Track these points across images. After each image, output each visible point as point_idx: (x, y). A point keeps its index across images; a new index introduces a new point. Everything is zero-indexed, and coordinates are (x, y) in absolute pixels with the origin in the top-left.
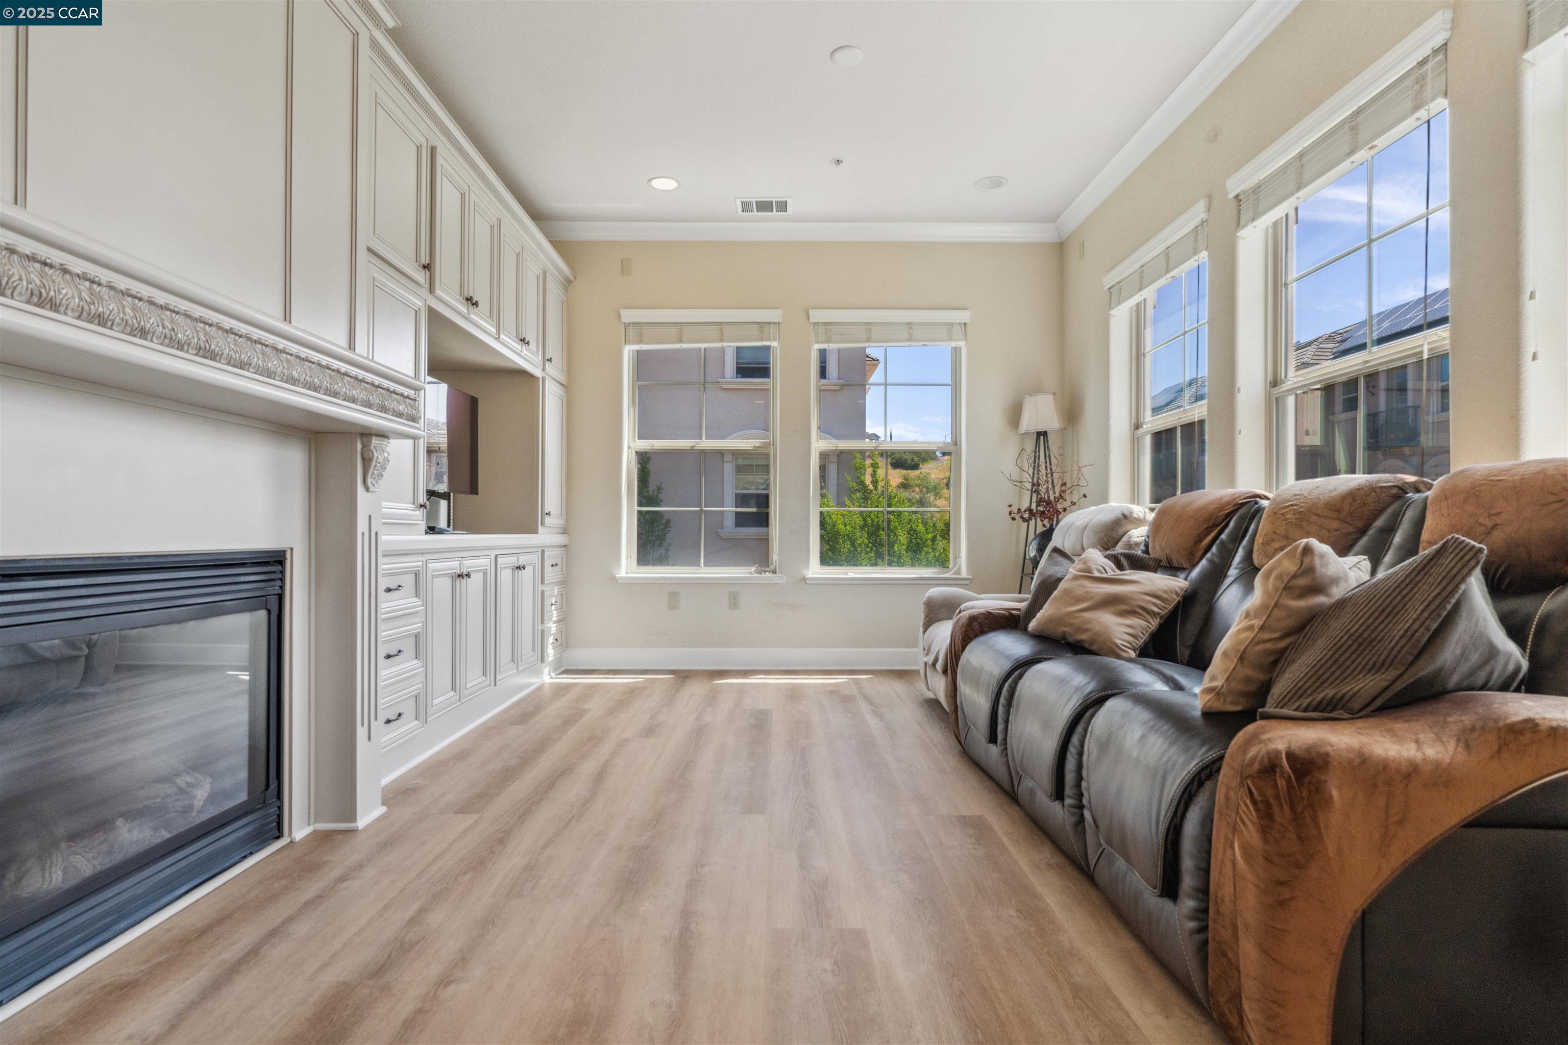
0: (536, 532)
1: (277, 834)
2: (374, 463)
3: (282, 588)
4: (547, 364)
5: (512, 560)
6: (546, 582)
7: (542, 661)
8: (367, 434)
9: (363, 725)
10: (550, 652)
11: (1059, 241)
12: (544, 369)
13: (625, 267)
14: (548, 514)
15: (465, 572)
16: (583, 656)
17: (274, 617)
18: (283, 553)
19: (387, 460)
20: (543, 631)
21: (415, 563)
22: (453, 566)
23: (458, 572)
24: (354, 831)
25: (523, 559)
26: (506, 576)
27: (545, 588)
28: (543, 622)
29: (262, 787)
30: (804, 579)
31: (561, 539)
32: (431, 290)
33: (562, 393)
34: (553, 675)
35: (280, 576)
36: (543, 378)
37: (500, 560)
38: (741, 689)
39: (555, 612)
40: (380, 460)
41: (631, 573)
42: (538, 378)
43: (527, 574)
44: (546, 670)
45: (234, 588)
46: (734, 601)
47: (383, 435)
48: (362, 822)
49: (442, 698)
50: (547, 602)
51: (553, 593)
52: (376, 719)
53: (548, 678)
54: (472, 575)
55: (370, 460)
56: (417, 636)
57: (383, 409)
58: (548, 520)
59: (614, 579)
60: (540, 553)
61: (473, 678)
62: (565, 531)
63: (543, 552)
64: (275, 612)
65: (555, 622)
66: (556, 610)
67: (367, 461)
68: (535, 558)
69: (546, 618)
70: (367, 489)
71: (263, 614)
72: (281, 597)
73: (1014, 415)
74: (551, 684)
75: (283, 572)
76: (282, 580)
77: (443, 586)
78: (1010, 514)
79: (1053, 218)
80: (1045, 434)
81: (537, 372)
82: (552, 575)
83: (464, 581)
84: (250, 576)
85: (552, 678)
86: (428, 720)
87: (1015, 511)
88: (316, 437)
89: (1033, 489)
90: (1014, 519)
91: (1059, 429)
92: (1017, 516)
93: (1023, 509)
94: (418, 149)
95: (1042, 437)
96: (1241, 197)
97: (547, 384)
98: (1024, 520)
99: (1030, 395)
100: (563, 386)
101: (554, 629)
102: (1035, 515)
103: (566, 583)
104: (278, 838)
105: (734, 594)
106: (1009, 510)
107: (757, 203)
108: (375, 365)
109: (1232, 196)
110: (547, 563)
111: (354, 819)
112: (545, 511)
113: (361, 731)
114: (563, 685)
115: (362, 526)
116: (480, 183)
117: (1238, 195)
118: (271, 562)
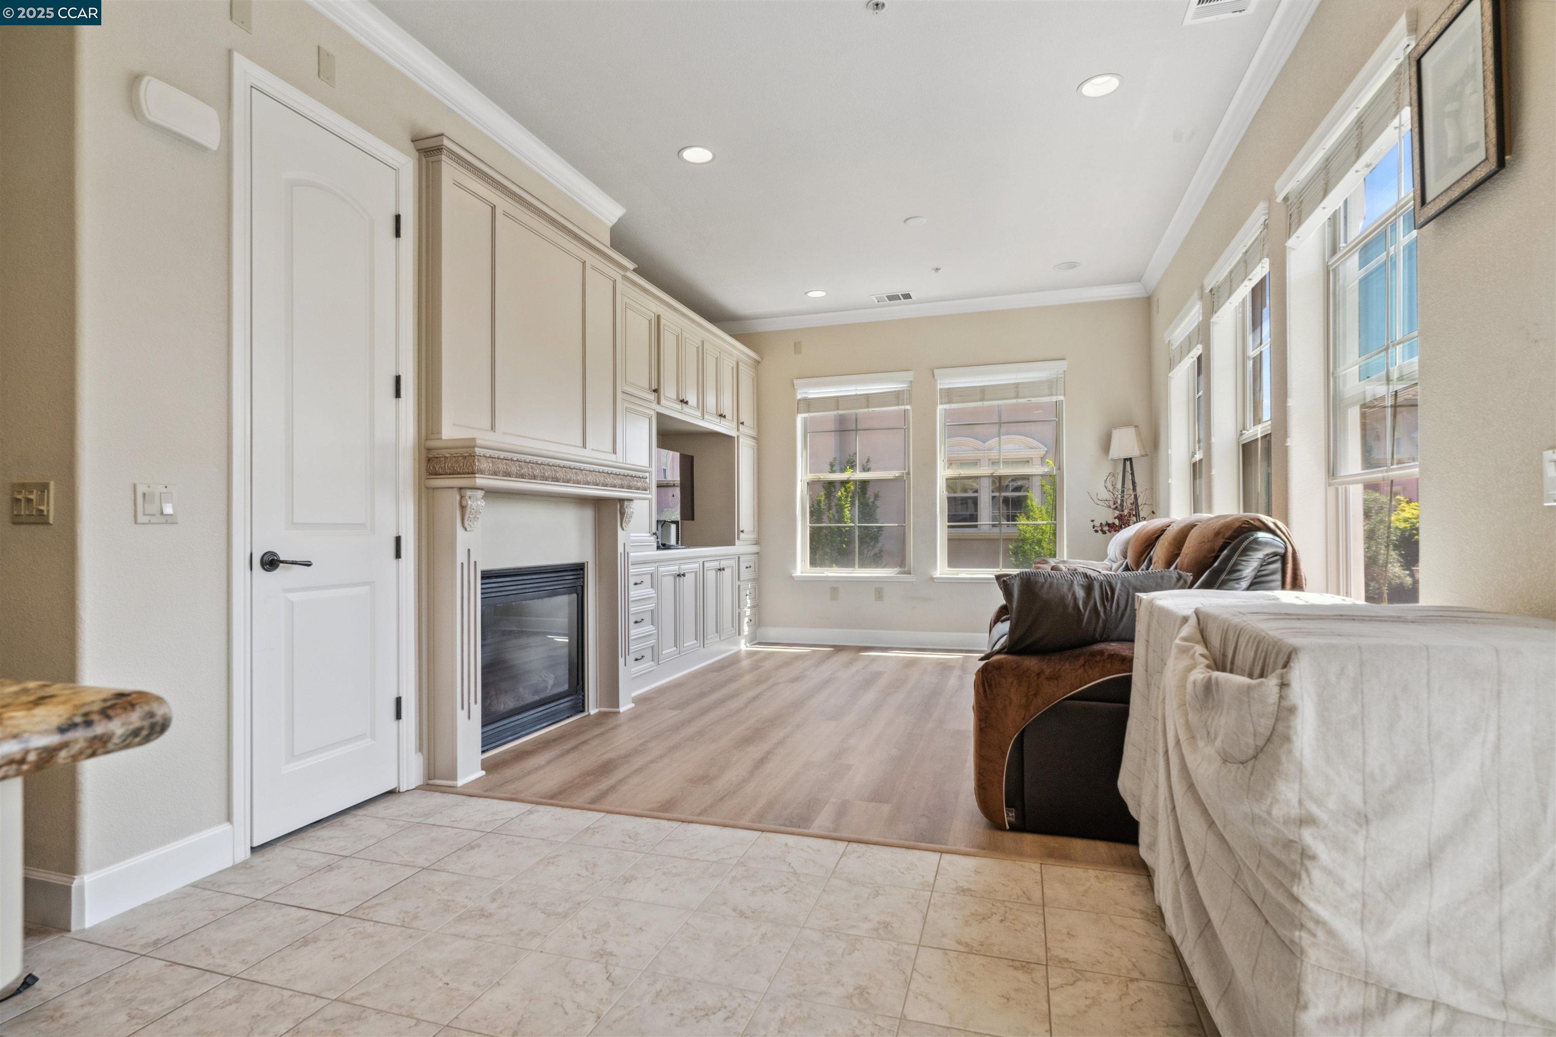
0: (734, 545)
1: (581, 709)
2: (626, 515)
3: (583, 582)
4: (741, 426)
5: (716, 565)
6: (741, 579)
7: (739, 635)
8: (622, 501)
9: (622, 657)
10: (746, 629)
11: (1146, 295)
12: (738, 430)
13: (797, 348)
14: (742, 531)
15: (682, 573)
16: (772, 633)
17: (580, 597)
18: (584, 564)
19: (632, 513)
20: (739, 614)
21: (651, 568)
22: (674, 569)
23: (678, 573)
24: (619, 712)
25: (724, 564)
26: (711, 576)
27: (741, 584)
28: (739, 607)
29: (576, 684)
30: (932, 579)
31: (754, 549)
32: (659, 402)
33: (755, 444)
34: (748, 645)
35: (582, 576)
36: (738, 437)
37: (706, 564)
38: (874, 659)
39: (749, 601)
40: (629, 513)
41: (805, 572)
42: (734, 437)
43: (727, 573)
44: (743, 641)
45: (563, 582)
46: (879, 594)
47: (630, 500)
48: (622, 709)
49: (668, 650)
50: (743, 594)
51: (747, 588)
52: (629, 655)
53: (744, 646)
54: (687, 575)
55: (624, 513)
56: (652, 611)
57: (630, 487)
58: (742, 535)
59: (792, 578)
60: (737, 559)
61: (690, 642)
62: (757, 543)
63: (739, 558)
64: (580, 595)
65: (749, 608)
66: (750, 599)
67: (622, 514)
68: (733, 563)
69: (741, 604)
70: (623, 529)
71: (575, 595)
72: (583, 587)
73: (1106, 445)
74: (746, 651)
75: (583, 574)
76: (583, 578)
77: (668, 582)
78: (1094, 527)
79: (1138, 279)
80: (1130, 459)
81: (733, 433)
82: (746, 574)
83: (682, 579)
84: (569, 576)
85: (747, 647)
86: (660, 663)
87: (1098, 525)
88: (598, 503)
89: (1114, 507)
90: (1096, 531)
91: (1142, 456)
92: (1099, 529)
93: (1104, 523)
94: (650, 321)
95: (1128, 463)
96: (1213, 292)
97: (740, 439)
98: (1104, 532)
99: (1115, 428)
100: (754, 438)
101: (748, 612)
102: (1114, 528)
103: (757, 580)
104: (583, 711)
105: (879, 589)
106: (1092, 524)
107: (887, 296)
108: (626, 463)
109: (1207, 291)
110: (743, 566)
111: (618, 707)
112: (741, 529)
113: (621, 661)
114: (756, 653)
115: (620, 549)
116: (689, 323)
117: (1211, 291)
118: (578, 569)
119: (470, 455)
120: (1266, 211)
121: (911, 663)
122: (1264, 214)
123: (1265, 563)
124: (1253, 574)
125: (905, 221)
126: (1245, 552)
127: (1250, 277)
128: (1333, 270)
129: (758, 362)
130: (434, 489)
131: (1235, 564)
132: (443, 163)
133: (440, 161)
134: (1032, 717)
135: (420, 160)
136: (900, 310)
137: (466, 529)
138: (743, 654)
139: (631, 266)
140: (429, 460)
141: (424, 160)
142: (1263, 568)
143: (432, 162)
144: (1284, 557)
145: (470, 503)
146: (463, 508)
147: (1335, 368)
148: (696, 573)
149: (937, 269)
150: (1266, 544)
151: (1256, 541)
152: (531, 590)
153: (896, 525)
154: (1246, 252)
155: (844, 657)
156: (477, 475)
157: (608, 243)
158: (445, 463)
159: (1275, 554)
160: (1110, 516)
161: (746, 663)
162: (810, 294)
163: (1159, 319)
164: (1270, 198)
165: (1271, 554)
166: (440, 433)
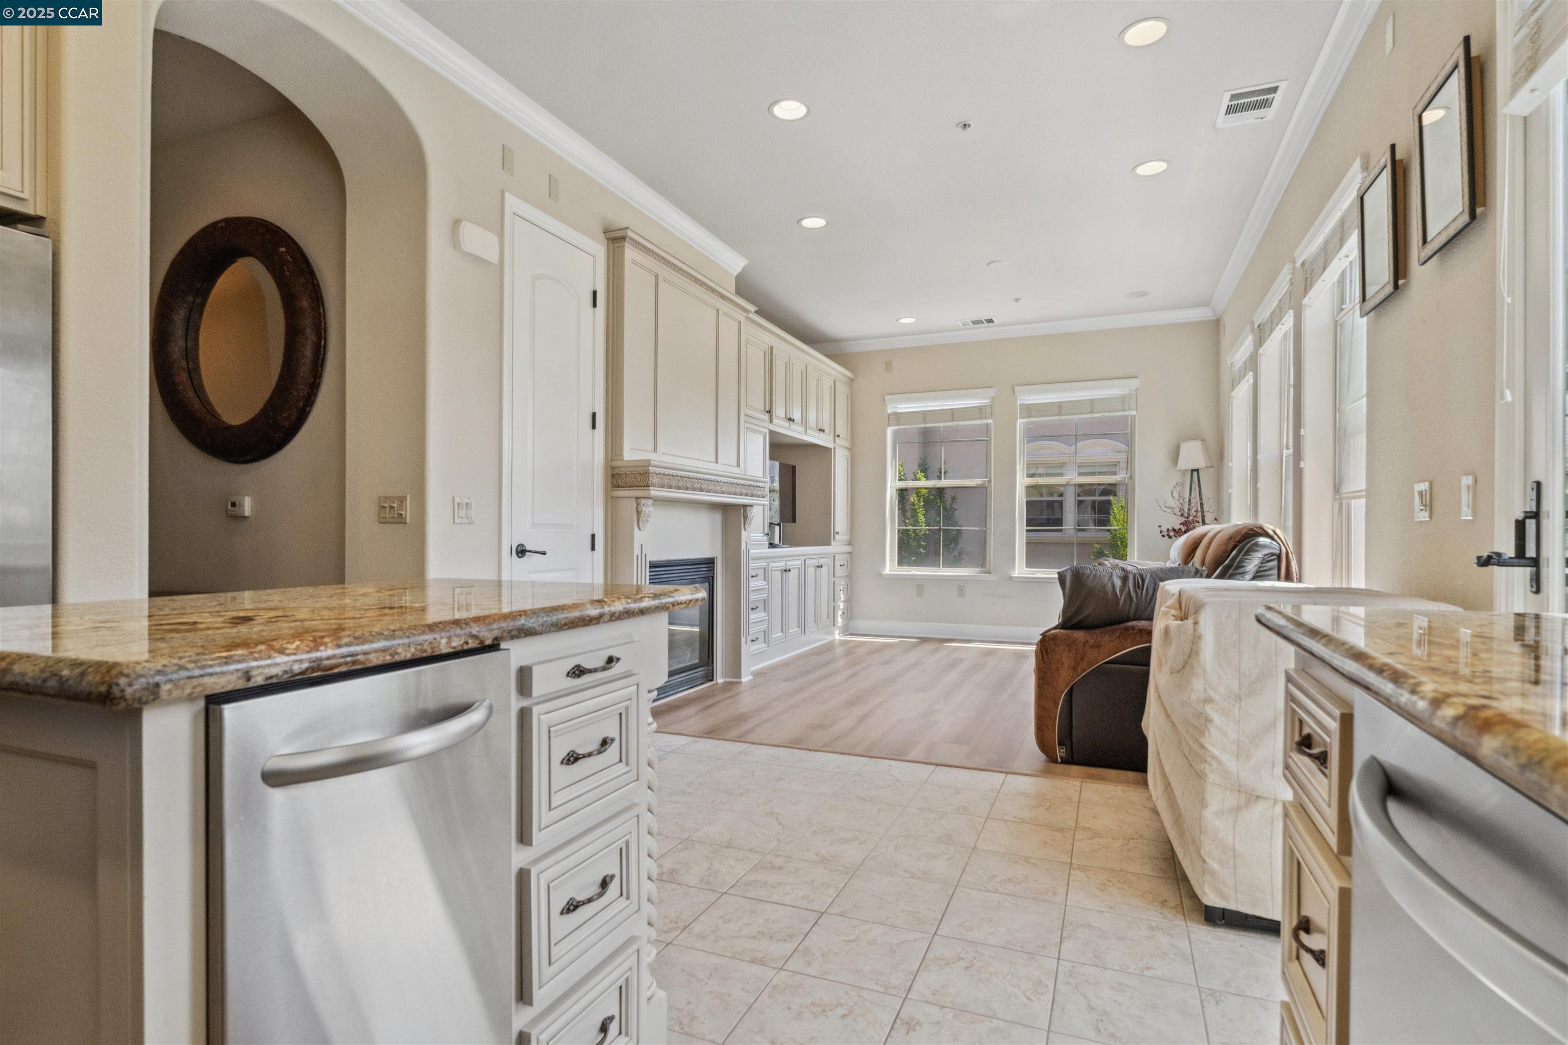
0: (830, 545)
1: (711, 678)
2: (748, 520)
3: (714, 573)
4: (837, 438)
5: (815, 562)
6: (836, 576)
7: (834, 625)
8: (745, 506)
9: (744, 637)
10: (840, 621)
11: (1216, 318)
12: (835, 442)
13: (888, 366)
14: (838, 533)
15: (788, 569)
16: (862, 625)
17: (711, 586)
18: (714, 559)
19: (753, 516)
20: (834, 607)
21: (764, 564)
22: (781, 565)
23: (784, 568)
24: (741, 682)
25: (822, 561)
26: (811, 571)
27: (836, 580)
28: (834, 601)
29: (707, 658)
30: (1011, 578)
31: (847, 549)
32: (771, 421)
33: (849, 454)
34: (841, 635)
35: (712, 568)
36: (834, 448)
37: (807, 562)
38: (956, 649)
39: (842, 596)
40: (751, 517)
41: (893, 571)
42: (831, 449)
43: (824, 570)
44: (837, 632)
45: (699, 573)
46: (961, 591)
47: (751, 506)
48: (743, 680)
49: (776, 635)
50: (838, 589)
51: (841, 584)
52: (749, 637)
53: (837, 636)
54: (792, 570)
55: (747, 517)
56: (764, 600)
57: (752, 495)
58: (837, 536)
59: (882, 575)
60: (832, 558)
61: (794, 630)
62: (850, 543)
63: (834, 557)
64: (711, 584)
65: (842, 602)
66: (843, 594)
67: (745, 517)
68: (829, 561)
69: (836, 598)
70: (745, 530)
71: (707, 584)
72: (713, 577)
73: (1175, 456)
74: (840, 640)
75: (714, 567)
76: (713, 570)
77: (777, 576)
78: (1161, 532)
80: (1197, 470)
81: (830, 445)
82: (840, 571)
83: (787, 573)
84: (704, 568)
85: (840, 637)
86: (771, 645)
87: (1166, 530)
88: (725, 509)
89: (1180, 514)
90: (1163, 536)
91: (1208, 467)
92: (1165, 534)
93: (1171, 528)
94: (765, 352)
95: (1195, 474)
96: (1261, 328)
97: (837, 450)
98: (1170, 537)
99: (1183, 442)
100: (848, 449)
101: (842, 606)
102: (1178, 533)
103: (850, 577)
104: (712, 680)
105: (961, 587)
106: (1159, 529)
107: (971, 321)
108: (746, 475)
109: (1256, 326)
110: (837, 564)
111: (740, 677)
112: (836, 531)
113: (743, 639)
114: (848, 642)
115: (743, 547)
116: (795, 350)
117: (1259, 326)
118: (710, 562)
119: (646, 473)
120: (1291, 271)
121: (990, 652)
122: (1290, 274)
123: (1264, 561)
124: (1255, 569)
125: (988, 264)
126: (1248, 552)
127: (1282, 322)
128: (1340, 324)
129: (852, 380)
130: (617, 498)
131: (1240, 562)
132: (626, 248)
133: (623, 247)
134: (1079, 676)
135: (608, 246)
136: (984, 332)
137: (640, 529)
138: (837, 642)
139: (752, 308)
140: (613, 476)
141: (611, 246)
142: (1262, 565)
143: (617, 248)
144: (1279, 557)
145: (644, 509)
146: (638, 513)
147: (1340, 404)
148: (799, 569)
149: (1017, 300)
150: (1264, 546)
151: (1256, 544)
152: (677, 579)
153: (978, 528)
154: (1281, 300)
155: (929, 647)
156: (651, 488)
157: (733, 290)
158: (626, 479)
159: (1273, 555)
160: (1176, 523)
161: (839, 650)
162: (901, 321)
163: (1226, 340)
164: (1294, 262)
165: (1269, 554)
166: (622, 455)
